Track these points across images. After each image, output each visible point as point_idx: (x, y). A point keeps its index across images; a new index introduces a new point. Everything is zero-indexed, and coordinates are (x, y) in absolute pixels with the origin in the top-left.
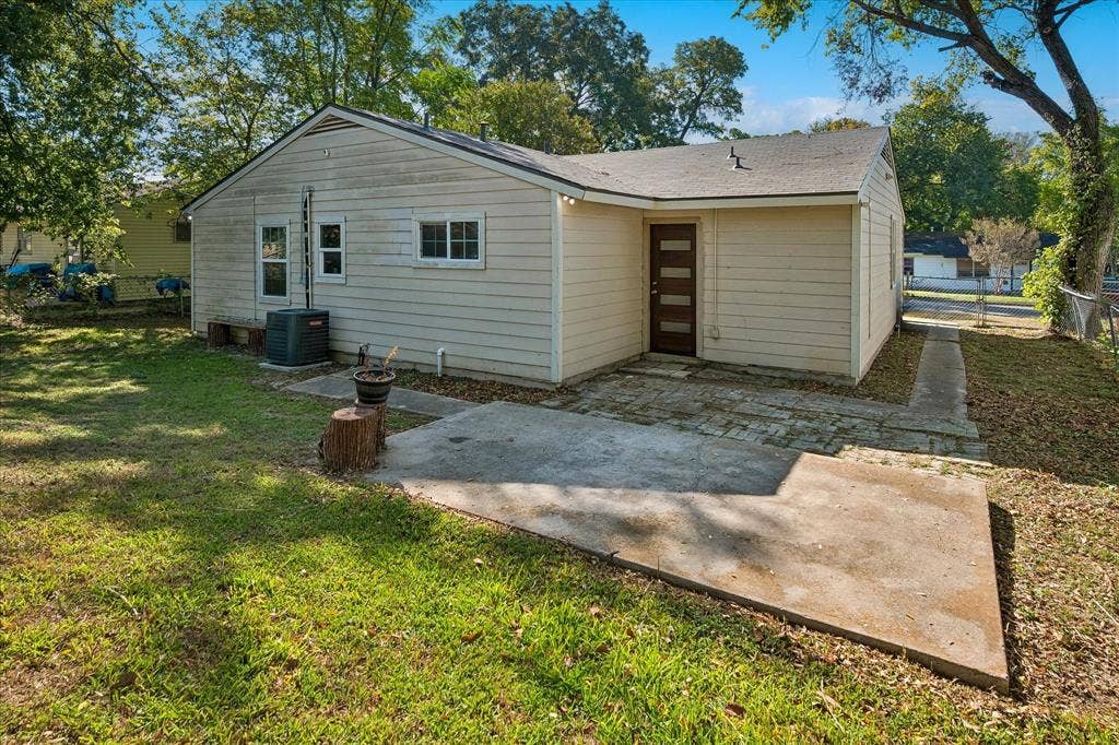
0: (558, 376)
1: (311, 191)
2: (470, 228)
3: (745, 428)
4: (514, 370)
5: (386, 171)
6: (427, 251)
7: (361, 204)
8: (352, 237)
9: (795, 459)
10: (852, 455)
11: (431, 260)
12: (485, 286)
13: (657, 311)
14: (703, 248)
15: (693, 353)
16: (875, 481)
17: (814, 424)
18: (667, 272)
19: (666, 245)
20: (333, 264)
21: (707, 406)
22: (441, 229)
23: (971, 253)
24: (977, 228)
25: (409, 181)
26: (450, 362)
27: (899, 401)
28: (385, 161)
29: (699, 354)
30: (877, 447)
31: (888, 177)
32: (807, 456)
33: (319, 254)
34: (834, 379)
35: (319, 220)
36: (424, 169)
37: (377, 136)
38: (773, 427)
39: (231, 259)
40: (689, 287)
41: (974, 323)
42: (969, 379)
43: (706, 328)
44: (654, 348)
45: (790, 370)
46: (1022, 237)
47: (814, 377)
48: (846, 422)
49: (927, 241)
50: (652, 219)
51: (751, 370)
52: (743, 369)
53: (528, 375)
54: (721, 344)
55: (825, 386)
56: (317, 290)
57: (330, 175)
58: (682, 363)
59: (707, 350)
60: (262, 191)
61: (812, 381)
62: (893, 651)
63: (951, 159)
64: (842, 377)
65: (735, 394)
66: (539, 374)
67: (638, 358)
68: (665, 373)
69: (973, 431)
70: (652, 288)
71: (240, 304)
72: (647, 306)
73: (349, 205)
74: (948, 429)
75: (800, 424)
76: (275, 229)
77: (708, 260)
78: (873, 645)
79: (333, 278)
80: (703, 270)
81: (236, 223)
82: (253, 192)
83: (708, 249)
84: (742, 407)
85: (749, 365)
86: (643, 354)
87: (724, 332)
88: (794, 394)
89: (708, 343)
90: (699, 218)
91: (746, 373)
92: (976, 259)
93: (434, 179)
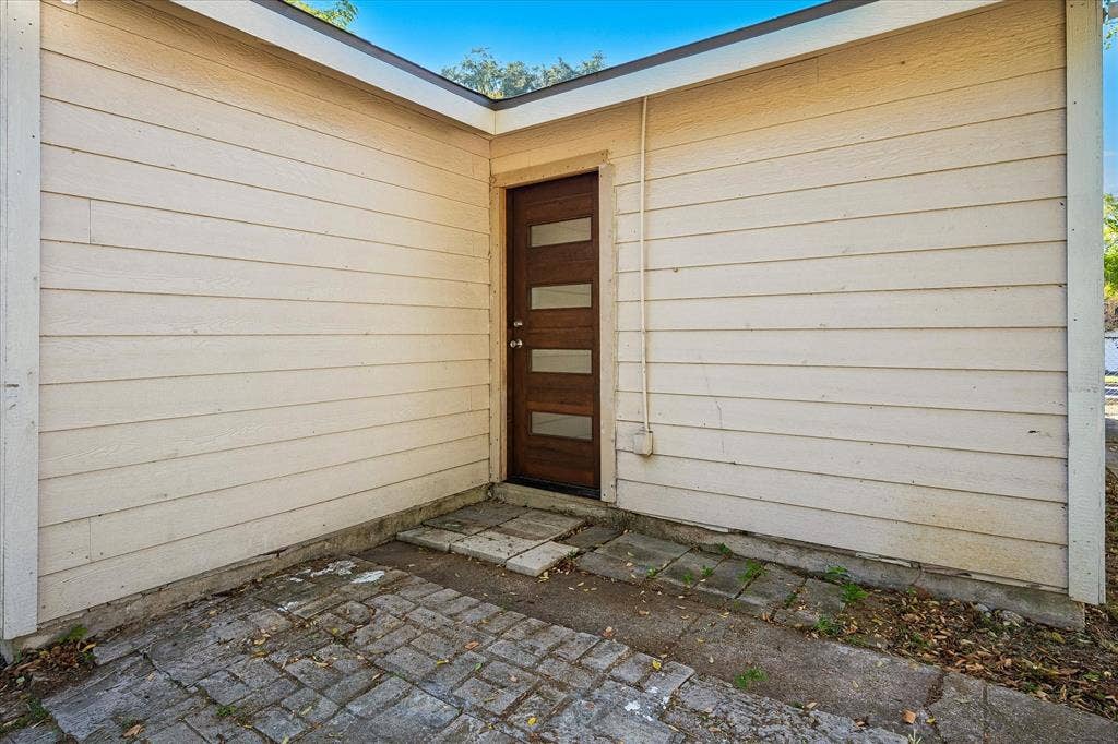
13: (522, 388)
14: (615, 225)
15: (592, 489)
18: (544, 296)
19: (544, 234)
29: (607, 493)
34: (997, 593)
40: (585, 328)
43: (623, 429)
44: (517, 472)
45: (849, 554)
47: (930, 585)
50: (508, 175)
51: (738, 546)
52: (720, 540)
54: (663, 471)
58: (571, 514)
59: (627, 484)
61: (924, 596)
64: (1033, 592)
67: (481, 497)
70: (511, 335)
77: (625, 256)
80: (615, 282)
85: (733, 532)
86: (491, 486)
87: (665, 441)
89: (629, 466)
90: (605, 153)
91: (723, 553)
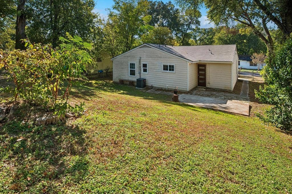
0: (188, 90)
1: (141, 58)
2: (173, 66)
3: (218, 98)
4: (180, 89)
5: (156, 56)
6: (164, 69)
7: (151, 61)
8: (149, 66)
9: (227, 101)
10: (233, 101)
11: (165, 71)
12: (175, 76)
13: (199, 79)
15: (205, 86)
16: (237, 103)
17: (227, 97)
18: (200, 72)
19: (200, 68)
20: (145, 70)
21: (211, 95)
22: (167, 66)
23: (253, 61)
24: (254, 55)
25: (161, 58)
26: (169, 88)
27: (239, 94)
28: (156, 54)
29: (206, 86)
30: (236, 100)
31: (236, 54)
32: (228, 101)
33: (142, 68)
35: (142, 63)
36: (164, 56)
37: (154, 50)
38: (222, 98)
39: (122, 68)
40: (205, 75)
41: (251, 79)
42: (249, 91)
44: (198, 85)
46: (264, 57)
48: (232, 97)
49: (243, 57)
50: (198, 63)
51: (215, 89)
53: (183, 90)
54: (210, 85)
55: (227, 91)
56: (141, 75)
57: (145, 55)
59: (208, 86)
60: (130, 57)
61: (225, 91)
62: (240, 114)
63: (248, 37)
64: (230, 90)
65: (215, 93)
66: (185, 90)
67: (196, 87)
68: (202, 89)
69: (249, 98)
70: (198, 75)
71: (125, 77)
72: (197, 78)
73: (148, 61)
74: (246, 98)
75: (225, 97)
76: (132, 64)
77: (208, 71)
78: (238, 114)
79: (145, 73)
80: (207, 72)
81: (124, 62)
82: (128, 57)
83: (208, 69)
84: (216, 95)
87: (211, 83)
88: (223, 93)
89: (208, 84)
92: (254, 62)
93: (166, 58)
